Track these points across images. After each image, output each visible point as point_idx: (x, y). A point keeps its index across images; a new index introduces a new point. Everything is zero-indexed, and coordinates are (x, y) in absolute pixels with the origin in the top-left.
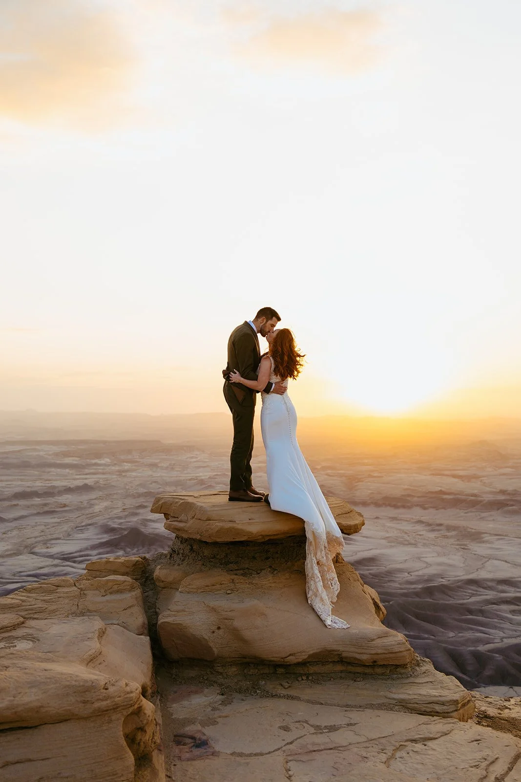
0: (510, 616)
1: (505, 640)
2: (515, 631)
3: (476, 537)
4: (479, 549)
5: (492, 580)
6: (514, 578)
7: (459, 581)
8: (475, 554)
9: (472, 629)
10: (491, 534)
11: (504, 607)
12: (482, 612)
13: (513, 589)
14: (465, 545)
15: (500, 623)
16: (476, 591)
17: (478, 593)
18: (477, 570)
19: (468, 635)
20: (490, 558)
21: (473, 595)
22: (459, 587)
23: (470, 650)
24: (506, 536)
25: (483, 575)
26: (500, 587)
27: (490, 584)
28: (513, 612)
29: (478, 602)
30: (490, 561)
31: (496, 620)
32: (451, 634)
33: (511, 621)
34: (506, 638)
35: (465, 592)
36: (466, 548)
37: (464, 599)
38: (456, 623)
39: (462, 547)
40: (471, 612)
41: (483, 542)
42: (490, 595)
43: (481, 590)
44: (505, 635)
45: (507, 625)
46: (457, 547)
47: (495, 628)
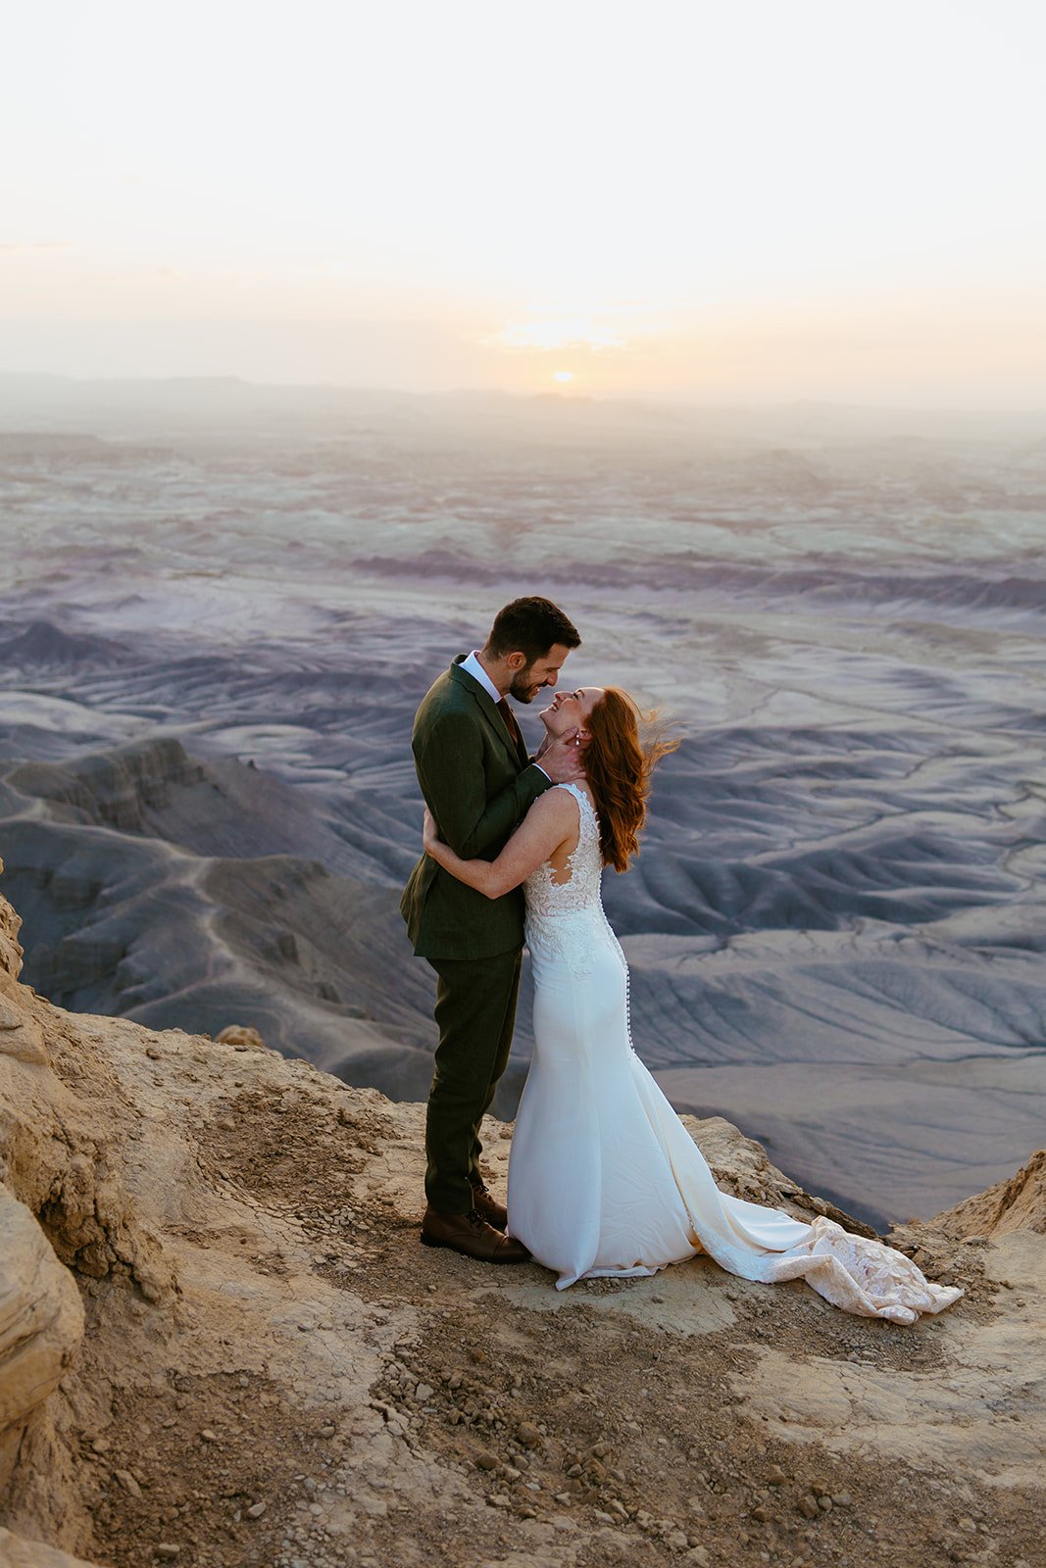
0: (810, 799)
1: (799, 845)
2: (819, 826)
3: (756, 645)
4: (761, 670)
5: (781, 731)
8: (751, 680)
9: (735, 825)
10: (784, 641)
11: (801, 782)
12: (756, 793)
13: (817, 747)
14: (733, 662)
15: (790, 812)
16: (748, 751)
17: (752, 756)
18: (753, 710)
19: (728, 835)
20: (779, 687)
21: (743, 759)
22: (716, 744)
23: (729, 865)
25: (764, 719)
26: (796, 744)
27: (775, 738)
28: (818, 791)
29: (751, 774)
31: (782, 807)
32: (695, 835)
33: (811, 809)
35: (730, 755)
36: (734, 667)
37: (723, 768)
38: (706, 813)
39: (727, 665)
40: (734, 791)
41: (769, 656)
42: (775, 759)
43: (758, 749)
45: (804, 816)
46: (717, 665)
47: (779, 820)
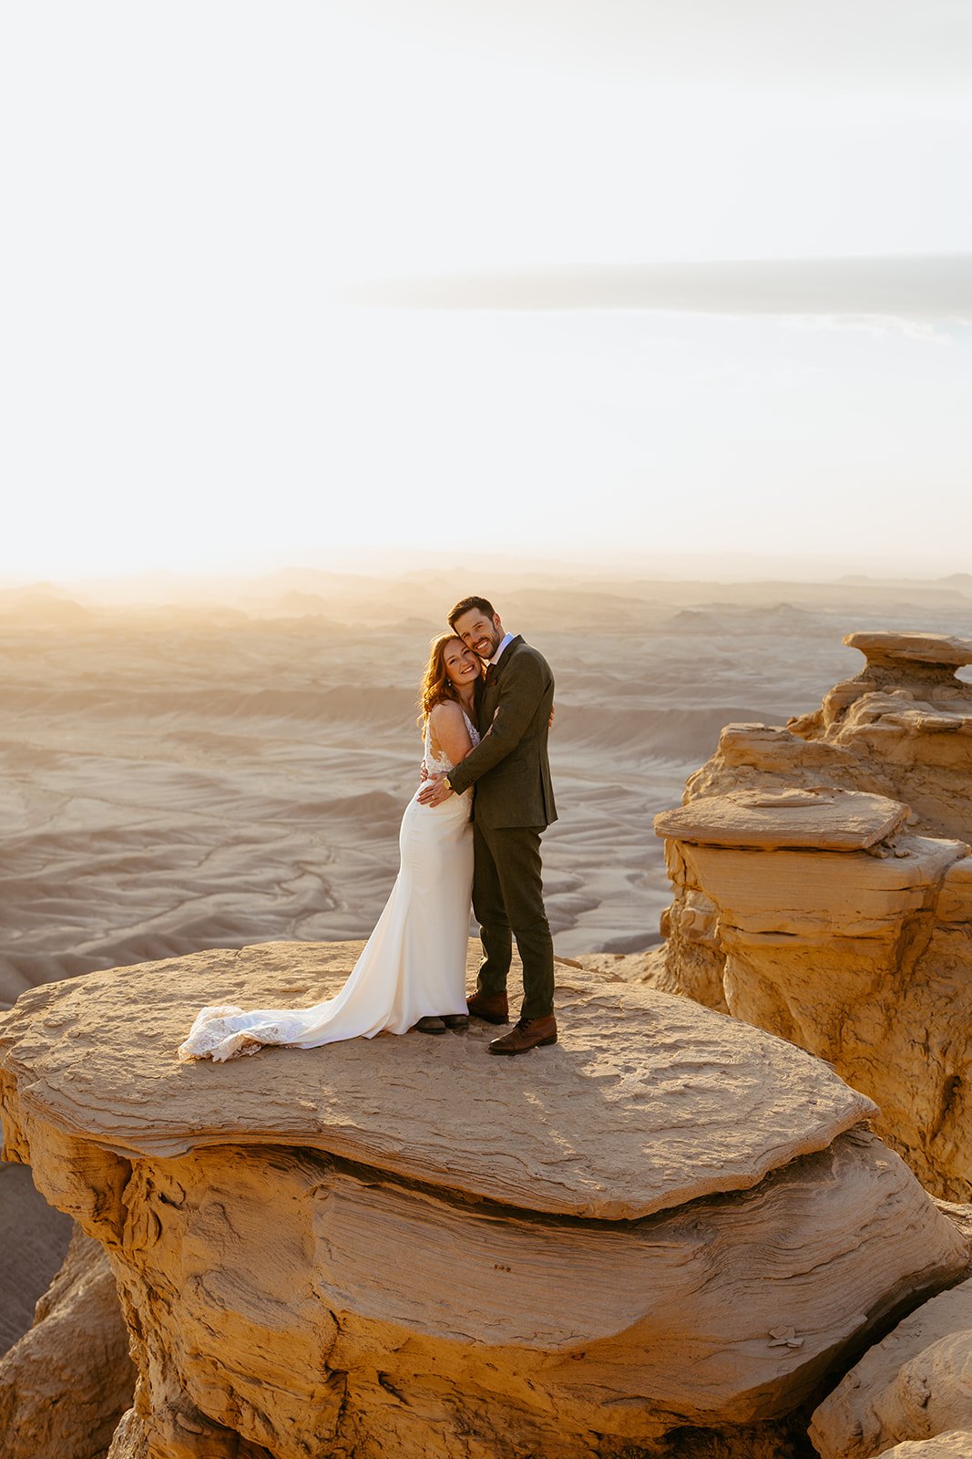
0: (117, 891)
1: (113, 933)
2: (129, 916)
3: (46, 759)
4: (54, 781)
5: (81, 833)
6: (119, 827)
7: (19, 840)
8: (45, 791)
9: (52, 921)
10: (72, 754)
11: (107, 878)
12: (69, 891)
13: (119, 846)
14: (25, 775)
15: (102, 905)
16: (55, 854)
17: (59, 858)
18: (52, 818)
19: (48, 931)
20: (74, 795)
21: (47, 863)
22: (23, 850)
23: (56, 957)
24: (100, 755)
25: (62, 825)
26: (97, 845)
27: (78, 840)
28: (123, 884)
29: (60, 874)
30: (73, 801)
31: (94, 901)
32: (16, 934)
33: (119, 900)
34: (114, 929)
35: (36, 858)
36: (27, 779)
37: (32, 871)
38: (22, 913)
39: (20, 778)
40: (47, 891)
41: (59, 768)
42: (80, 860)
43: (63, 852)
44: (111, 925)
45: (114, 908)
46: (11, 779)
47: (94, 913)
